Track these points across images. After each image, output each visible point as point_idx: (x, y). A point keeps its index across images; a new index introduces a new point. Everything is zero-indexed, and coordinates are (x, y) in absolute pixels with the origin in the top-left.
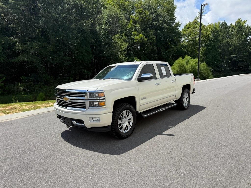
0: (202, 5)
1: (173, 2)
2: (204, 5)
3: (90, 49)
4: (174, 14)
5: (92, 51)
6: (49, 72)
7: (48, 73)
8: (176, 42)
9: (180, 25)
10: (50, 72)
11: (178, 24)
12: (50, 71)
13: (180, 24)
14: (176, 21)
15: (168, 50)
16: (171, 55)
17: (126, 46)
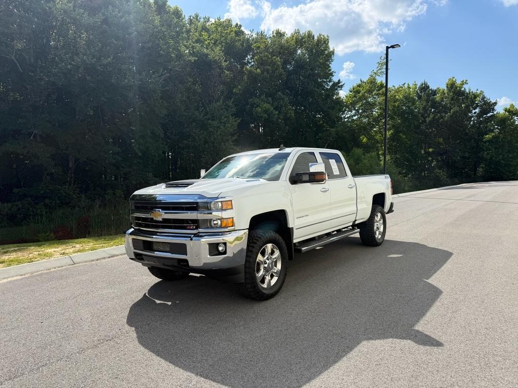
0: (388, 48)
1: (328, 42)
2: (393, 47)
3: (161, 131)
4: (330, 65)
5: (165, 134)
7: (69, 179)
8: (334, 121)
9: (342, 86)
10: (73, 179)
11: (338, 85)
12: (73, 175)
13: (340, 84)
14: (335, 79)
15: (320, 135)
16: (326, 145)
17: (236, 124)
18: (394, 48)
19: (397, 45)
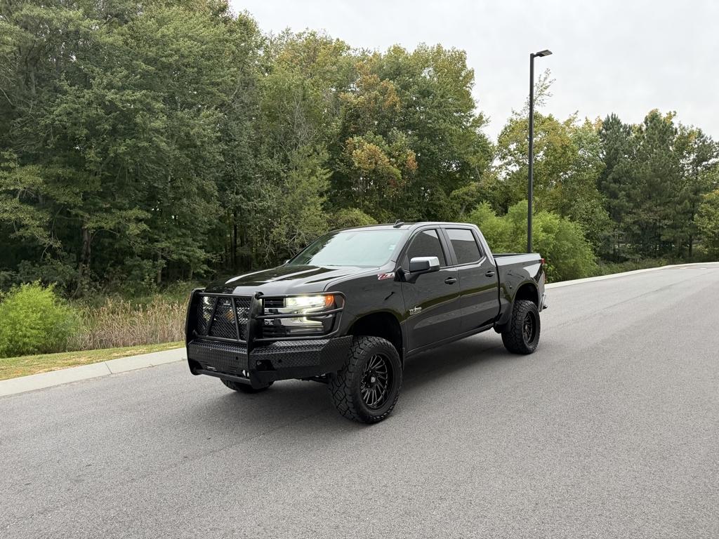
1: (465, 59)
6: (87, 255)
10: (90, 256)
11: (479, 121)
12: (90, 250)
13: (484, 120)
14: (476, 112)
15: (454, 193)
16: (464, 207)
17: (325, 178)
18: (543, 55)
19: (547, 51)
